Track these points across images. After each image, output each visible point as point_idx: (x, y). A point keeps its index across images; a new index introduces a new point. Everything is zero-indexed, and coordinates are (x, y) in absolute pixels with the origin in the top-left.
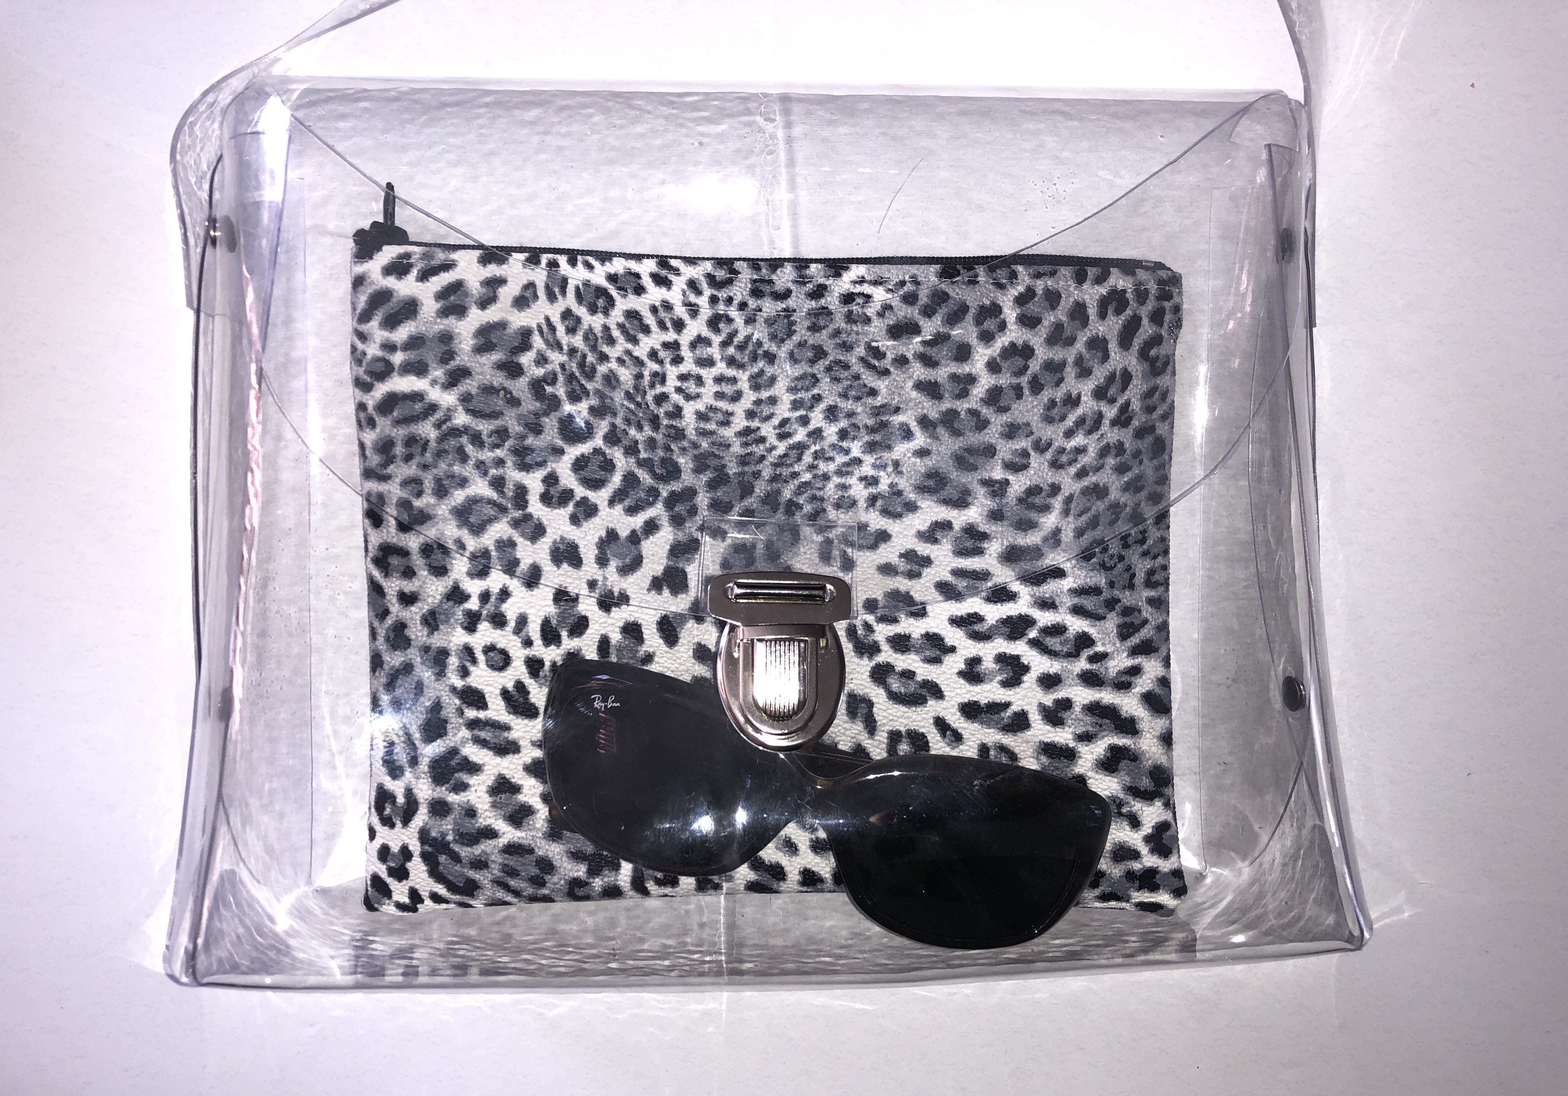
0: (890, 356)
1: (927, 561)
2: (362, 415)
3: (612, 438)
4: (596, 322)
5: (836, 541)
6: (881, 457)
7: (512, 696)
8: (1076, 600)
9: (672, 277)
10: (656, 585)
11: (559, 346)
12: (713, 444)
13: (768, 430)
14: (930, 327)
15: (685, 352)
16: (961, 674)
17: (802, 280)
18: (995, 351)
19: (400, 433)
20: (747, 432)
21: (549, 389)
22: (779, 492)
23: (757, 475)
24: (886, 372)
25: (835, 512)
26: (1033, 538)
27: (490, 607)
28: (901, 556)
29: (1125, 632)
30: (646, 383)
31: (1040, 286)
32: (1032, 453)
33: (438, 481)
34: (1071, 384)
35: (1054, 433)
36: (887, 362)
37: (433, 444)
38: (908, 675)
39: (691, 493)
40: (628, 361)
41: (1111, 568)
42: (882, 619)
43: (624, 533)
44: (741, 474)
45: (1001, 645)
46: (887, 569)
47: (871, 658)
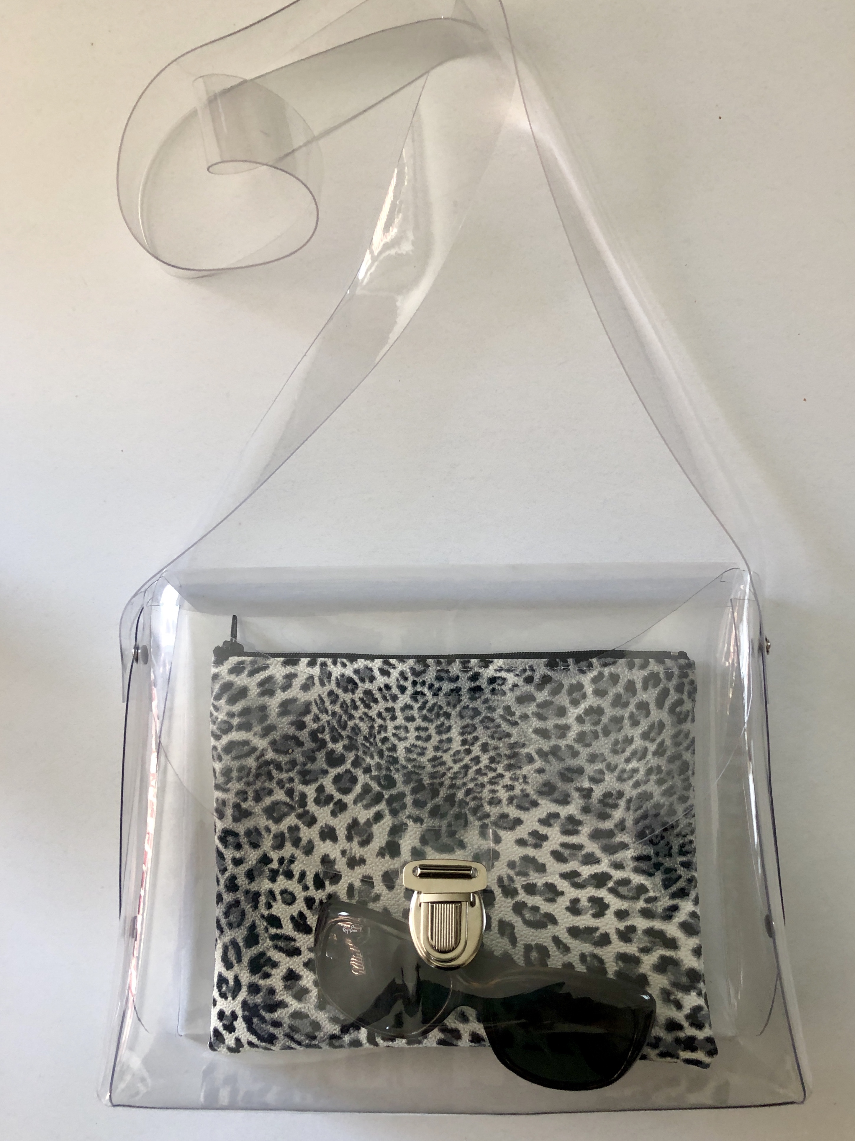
0: (518, 714)
1: (545, 838)
2: (215, 753)
3: (356, 763)
4: (347, 697)
5: (490, 825)
6: (515, 774)
7: (297, 921)
8: (636, 864)
9: (391, 671)
10: (381, 853)
11: (327, 712)
12: (414, 766)
13: (447, 758)
14: (542, 696)
15: (398, 713)
16: (567, 909)
17: (465, 669)
18: (580, 710)
19: (235, 764)
20: (434, 759)
21: (320, 736)
22: (454, 795)
23: (441, 784)
24: (516, 724)
25: (489, 806)
26: (609, 824)
27: (284, 866)
28: (530, 834)
29: (667, 884)
30: (376, 731)
31: (606, 671)
32: (606, 772)
33: (256, 792)
34: (628, 730)
35: (619, 760)
36: (516, 718)
37: (254, 771)
38: (535, 909)
39: (402, 795)
40: (366, 719)
41: (657, 844)
42: (518, 874)
43: (362, 820)
44: (432, 784)
45: (591, 891)
46: (521, 842)
47: (512, 898)
